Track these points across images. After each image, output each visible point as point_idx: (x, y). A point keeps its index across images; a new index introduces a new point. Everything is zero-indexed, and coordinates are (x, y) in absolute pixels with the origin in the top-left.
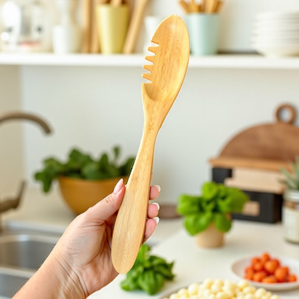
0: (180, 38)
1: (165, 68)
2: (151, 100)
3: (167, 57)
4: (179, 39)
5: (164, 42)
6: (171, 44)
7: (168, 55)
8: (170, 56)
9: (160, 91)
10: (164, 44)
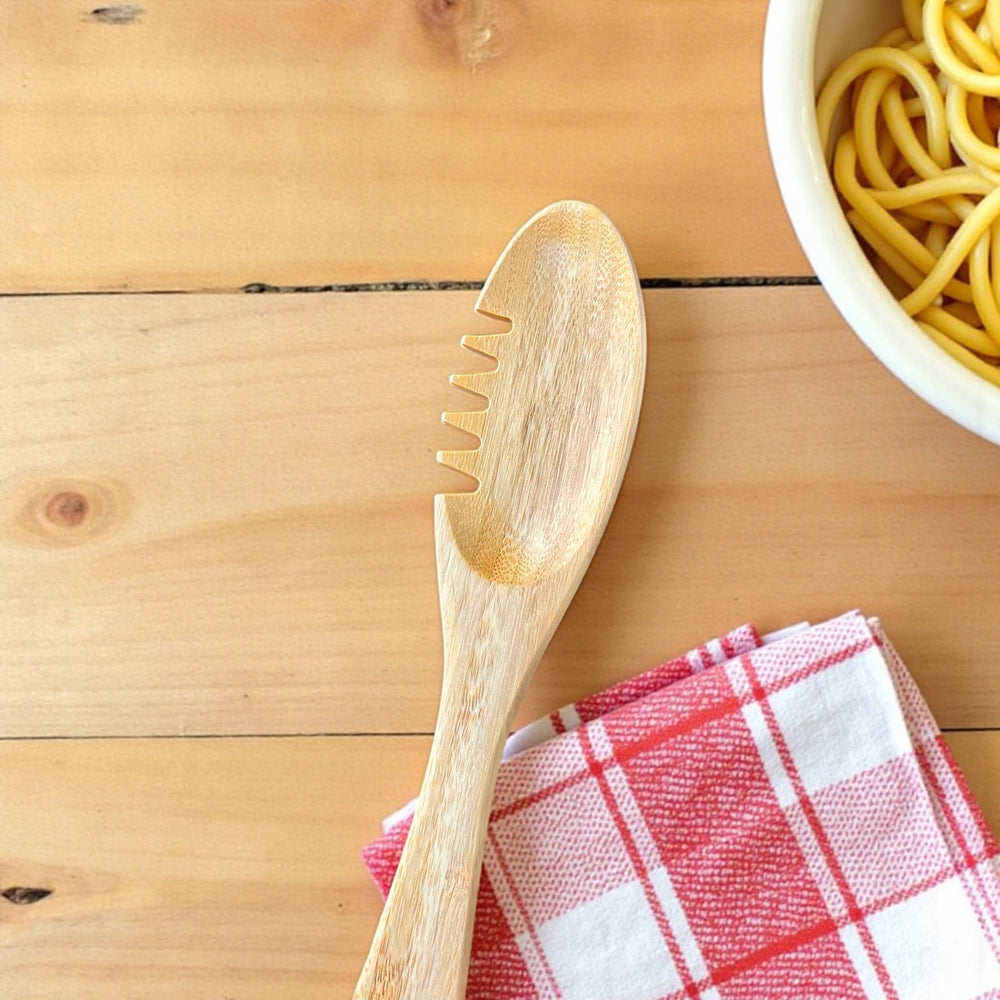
0: (603, 295)
1: (538, 428)
2: (474, 575)
3: (544, 381)
4: (595, 304)
5: (532, 315)
6: (561, 321)
7: (549, 367)
8: (558, 372)
9: (515, 528)
10: (530, 323)
